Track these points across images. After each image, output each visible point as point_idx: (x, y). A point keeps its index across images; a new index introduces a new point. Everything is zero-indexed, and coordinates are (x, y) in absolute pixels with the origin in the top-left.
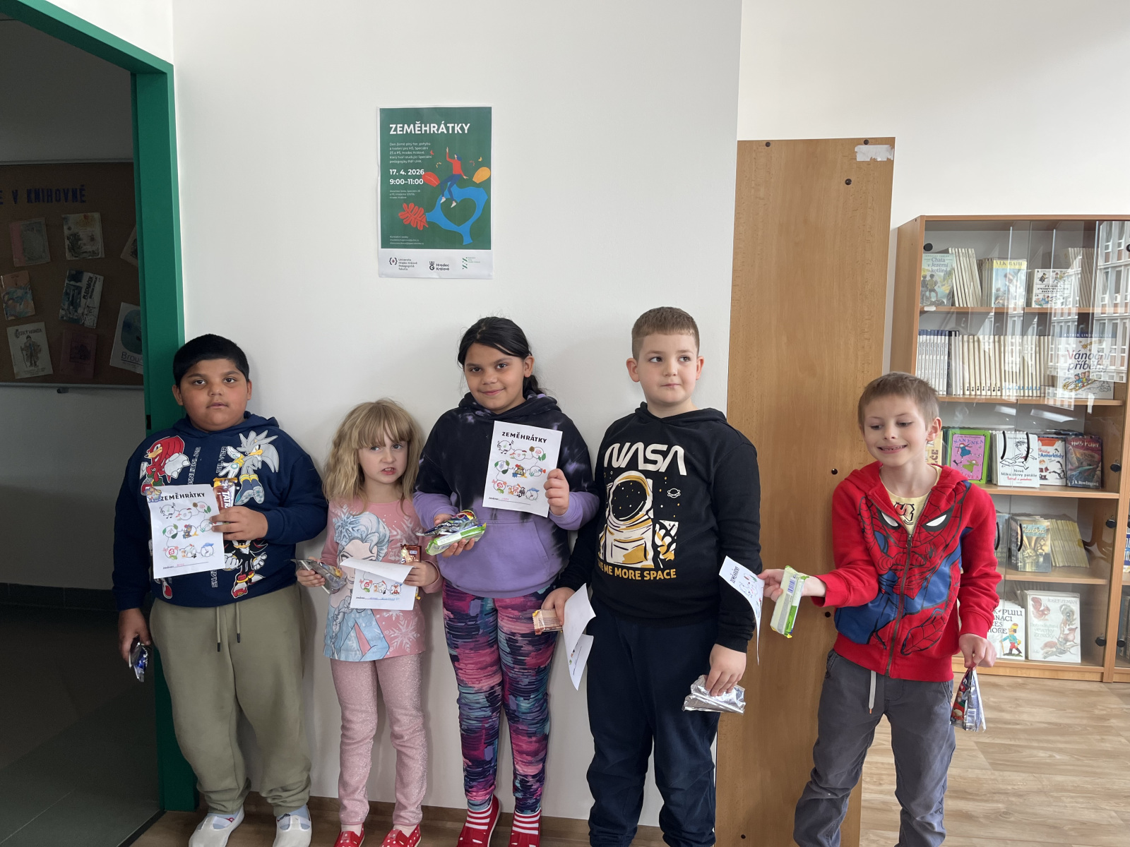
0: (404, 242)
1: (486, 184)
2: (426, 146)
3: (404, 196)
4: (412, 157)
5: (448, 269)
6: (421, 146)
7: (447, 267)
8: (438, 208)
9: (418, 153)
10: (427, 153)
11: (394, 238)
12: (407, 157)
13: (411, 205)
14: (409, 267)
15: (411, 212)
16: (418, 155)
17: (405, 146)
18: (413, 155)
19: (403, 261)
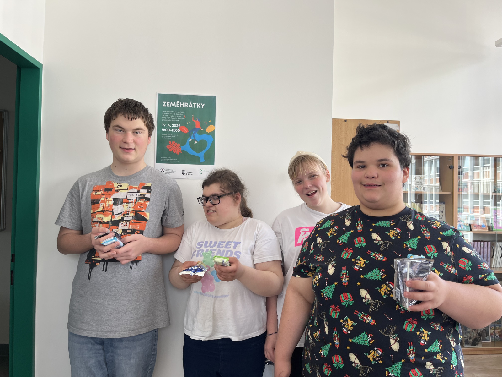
0: (169, 160)
1: (213, 134)
2: (182, 113)
3: (170, 137)
4: (174, 118)
5: (192, 174)
6: (179, 113)
7: (191, 173)
8: (187, 144)
9: (178, 116)
10: (182, 117)
11: (163, 158)
12: (171, 118)
13: (174, 142)
14: (171, 173)
15: (173, 145)
16: (178, 117)
17: (171, 113)
18: (175, 117)
19: (168, 170)
